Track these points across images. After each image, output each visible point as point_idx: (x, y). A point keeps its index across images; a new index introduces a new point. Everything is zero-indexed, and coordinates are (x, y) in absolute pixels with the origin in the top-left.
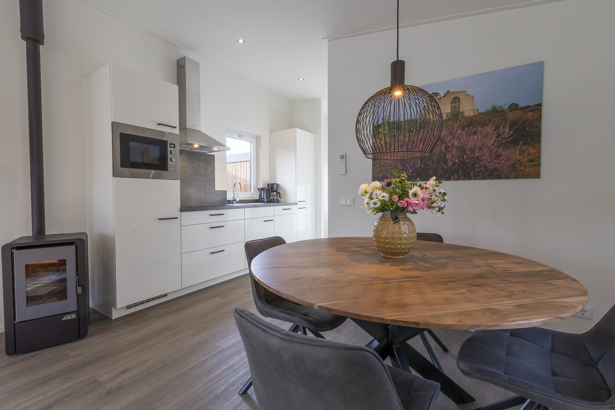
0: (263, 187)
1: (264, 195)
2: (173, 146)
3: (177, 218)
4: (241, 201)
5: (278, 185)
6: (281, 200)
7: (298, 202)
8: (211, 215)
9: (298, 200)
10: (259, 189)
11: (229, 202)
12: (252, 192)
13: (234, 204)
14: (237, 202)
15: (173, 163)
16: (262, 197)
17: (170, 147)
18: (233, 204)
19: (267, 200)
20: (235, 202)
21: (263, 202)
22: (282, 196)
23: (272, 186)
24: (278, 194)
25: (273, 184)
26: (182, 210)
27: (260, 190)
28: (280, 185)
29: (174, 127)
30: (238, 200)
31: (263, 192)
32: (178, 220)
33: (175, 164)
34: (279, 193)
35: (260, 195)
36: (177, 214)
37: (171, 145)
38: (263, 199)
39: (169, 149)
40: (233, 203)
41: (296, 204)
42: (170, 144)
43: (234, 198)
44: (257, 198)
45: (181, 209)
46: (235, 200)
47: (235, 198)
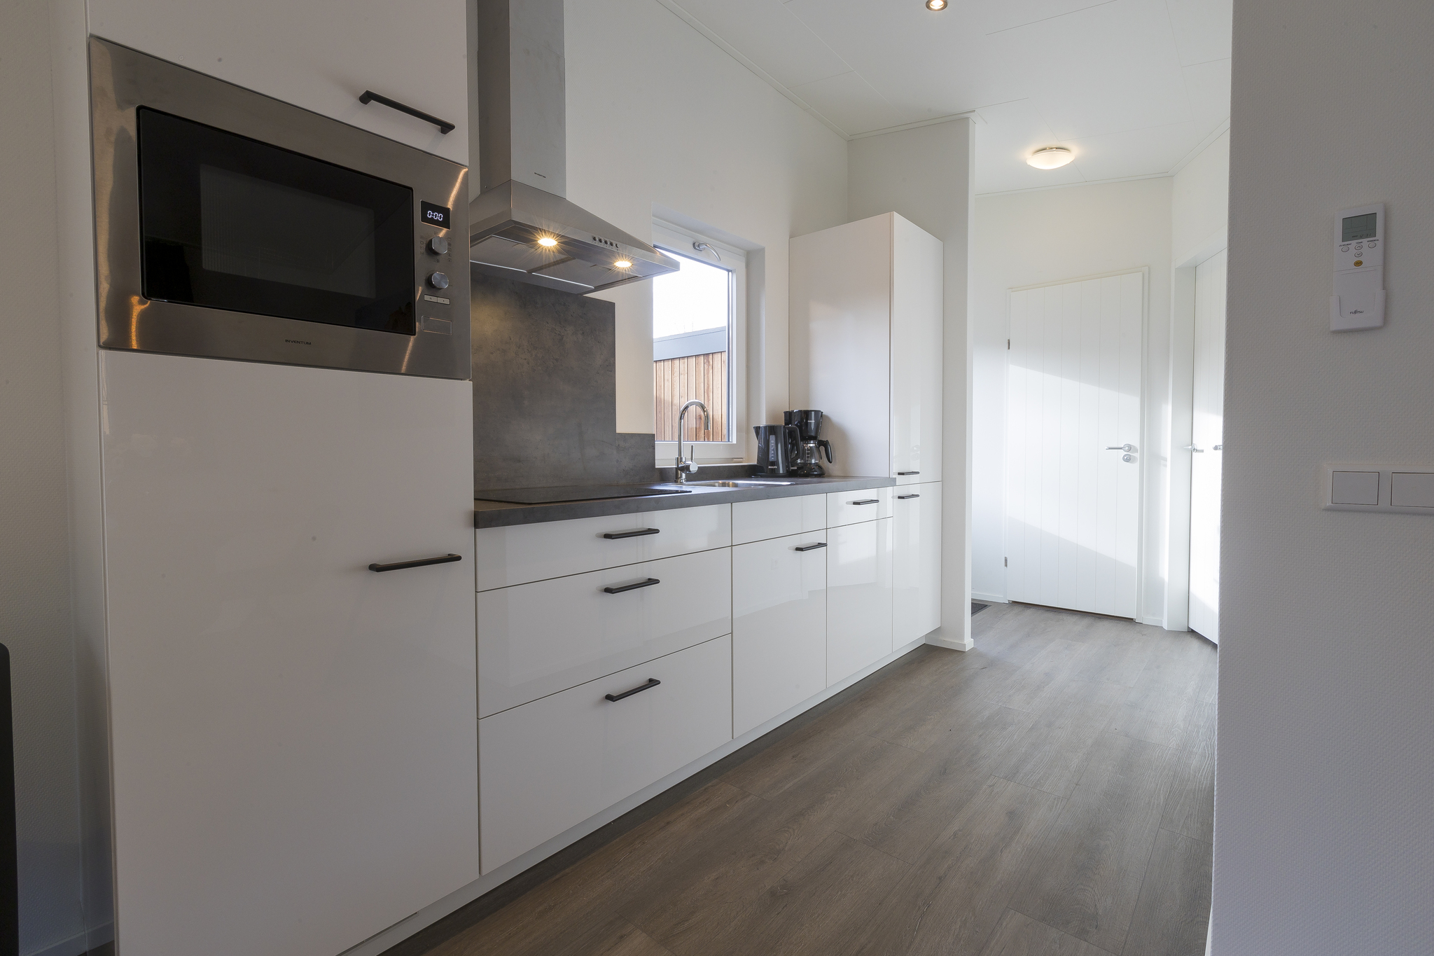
0: (772, 424)
1: (777, 452)
2: (439, 217)
3: (459, 558)
4: (706, 474)
5: (819, 414)
6: (832, 468)
7: (894, 474)
8: (608, 536)
9: (896, 469)
10: (757, 429)
11: (664, 476)
12: (735, 442)
13: (681, 483)
14: (692, 478)
15: (440, 300)
16: (772, 458)
17: (425, 219)
18: (676, 482)
19: (788, 467)
20: (684, 475)
21: (774, 475)
22: (837, 454)
23: (802, 419)
24: (822, 448)
25: (806, 414)
26: (480, 521)
27: (762, 432)
28: (828, 418)
29: (446, 128)
30: (694, 468)
31: (772, 439)
32: (467, 563)
33: (447, 301)
34: (825, 444)
35: (764, 452)
36: (459, 537)
37: (430, 214)
38: (773, 463)
39: (421, 230)
40: (676, 480)
41: (891, 482)
42: (426, 206)
43: (679, 460)
44: (754, 461)
45: (476, 514)
46: (687, 468)
47: (684, 460)
